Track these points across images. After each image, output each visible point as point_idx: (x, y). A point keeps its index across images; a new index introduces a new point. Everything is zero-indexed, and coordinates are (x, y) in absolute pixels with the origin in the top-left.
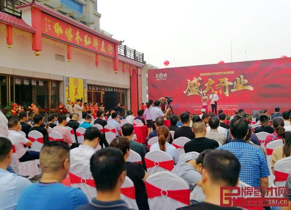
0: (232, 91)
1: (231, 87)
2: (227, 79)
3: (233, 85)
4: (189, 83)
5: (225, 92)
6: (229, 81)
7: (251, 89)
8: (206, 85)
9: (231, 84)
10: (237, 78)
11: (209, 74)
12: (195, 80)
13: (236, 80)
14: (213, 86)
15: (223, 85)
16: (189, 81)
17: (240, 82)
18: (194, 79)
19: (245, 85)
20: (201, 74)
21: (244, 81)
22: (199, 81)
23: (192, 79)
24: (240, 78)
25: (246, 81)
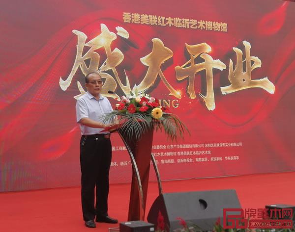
0: (226, 90)
1: (221, 78)
2: (209, 49)
3: (226, 71)
4: (80, 46)
5: (205, 94)
6: (215, 56)
7: (270, 88)
8: (144, 60)
9: (220, 65)
10: (235, 49)
11: (153, 20)
12: (104, 38)
13: (233, 55)
14: (167, 67)
15: (199, 67)
16: (81, 35)
17: (244, 63)
18: (98, 31)
19: (257, 74)
20: (127, 17)
21: (252, 62)
22: (119, 43)
23: (92, 32)
24: (242, 48)
25: (258, 63)
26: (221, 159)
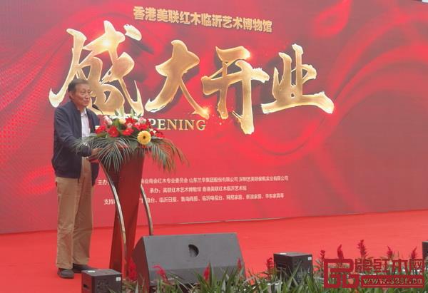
0: (268, 108)
1: (262, 92)
2: (247, 54)
3: (269, 83)
4: (77, 50)
5: (240, 113)
6: (254, 64)
7: (327, 106)
8: (161, 69)
9: (261, 76)
10: (283, 55)
11: (173, 16)
12: (109, 39)
13: (279, 64)
14: (192, 78)
15: (233, 79)
16: (78, 36)
17: (294, 74)
18: (101, 30)
19: (310, 88)
20: (139, 12)
21: (305, 72)
22: (129, 45)
23: (93, 32)
24: (292, 53)
25: (312, 74)
26: (260, 196)
